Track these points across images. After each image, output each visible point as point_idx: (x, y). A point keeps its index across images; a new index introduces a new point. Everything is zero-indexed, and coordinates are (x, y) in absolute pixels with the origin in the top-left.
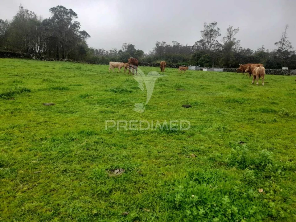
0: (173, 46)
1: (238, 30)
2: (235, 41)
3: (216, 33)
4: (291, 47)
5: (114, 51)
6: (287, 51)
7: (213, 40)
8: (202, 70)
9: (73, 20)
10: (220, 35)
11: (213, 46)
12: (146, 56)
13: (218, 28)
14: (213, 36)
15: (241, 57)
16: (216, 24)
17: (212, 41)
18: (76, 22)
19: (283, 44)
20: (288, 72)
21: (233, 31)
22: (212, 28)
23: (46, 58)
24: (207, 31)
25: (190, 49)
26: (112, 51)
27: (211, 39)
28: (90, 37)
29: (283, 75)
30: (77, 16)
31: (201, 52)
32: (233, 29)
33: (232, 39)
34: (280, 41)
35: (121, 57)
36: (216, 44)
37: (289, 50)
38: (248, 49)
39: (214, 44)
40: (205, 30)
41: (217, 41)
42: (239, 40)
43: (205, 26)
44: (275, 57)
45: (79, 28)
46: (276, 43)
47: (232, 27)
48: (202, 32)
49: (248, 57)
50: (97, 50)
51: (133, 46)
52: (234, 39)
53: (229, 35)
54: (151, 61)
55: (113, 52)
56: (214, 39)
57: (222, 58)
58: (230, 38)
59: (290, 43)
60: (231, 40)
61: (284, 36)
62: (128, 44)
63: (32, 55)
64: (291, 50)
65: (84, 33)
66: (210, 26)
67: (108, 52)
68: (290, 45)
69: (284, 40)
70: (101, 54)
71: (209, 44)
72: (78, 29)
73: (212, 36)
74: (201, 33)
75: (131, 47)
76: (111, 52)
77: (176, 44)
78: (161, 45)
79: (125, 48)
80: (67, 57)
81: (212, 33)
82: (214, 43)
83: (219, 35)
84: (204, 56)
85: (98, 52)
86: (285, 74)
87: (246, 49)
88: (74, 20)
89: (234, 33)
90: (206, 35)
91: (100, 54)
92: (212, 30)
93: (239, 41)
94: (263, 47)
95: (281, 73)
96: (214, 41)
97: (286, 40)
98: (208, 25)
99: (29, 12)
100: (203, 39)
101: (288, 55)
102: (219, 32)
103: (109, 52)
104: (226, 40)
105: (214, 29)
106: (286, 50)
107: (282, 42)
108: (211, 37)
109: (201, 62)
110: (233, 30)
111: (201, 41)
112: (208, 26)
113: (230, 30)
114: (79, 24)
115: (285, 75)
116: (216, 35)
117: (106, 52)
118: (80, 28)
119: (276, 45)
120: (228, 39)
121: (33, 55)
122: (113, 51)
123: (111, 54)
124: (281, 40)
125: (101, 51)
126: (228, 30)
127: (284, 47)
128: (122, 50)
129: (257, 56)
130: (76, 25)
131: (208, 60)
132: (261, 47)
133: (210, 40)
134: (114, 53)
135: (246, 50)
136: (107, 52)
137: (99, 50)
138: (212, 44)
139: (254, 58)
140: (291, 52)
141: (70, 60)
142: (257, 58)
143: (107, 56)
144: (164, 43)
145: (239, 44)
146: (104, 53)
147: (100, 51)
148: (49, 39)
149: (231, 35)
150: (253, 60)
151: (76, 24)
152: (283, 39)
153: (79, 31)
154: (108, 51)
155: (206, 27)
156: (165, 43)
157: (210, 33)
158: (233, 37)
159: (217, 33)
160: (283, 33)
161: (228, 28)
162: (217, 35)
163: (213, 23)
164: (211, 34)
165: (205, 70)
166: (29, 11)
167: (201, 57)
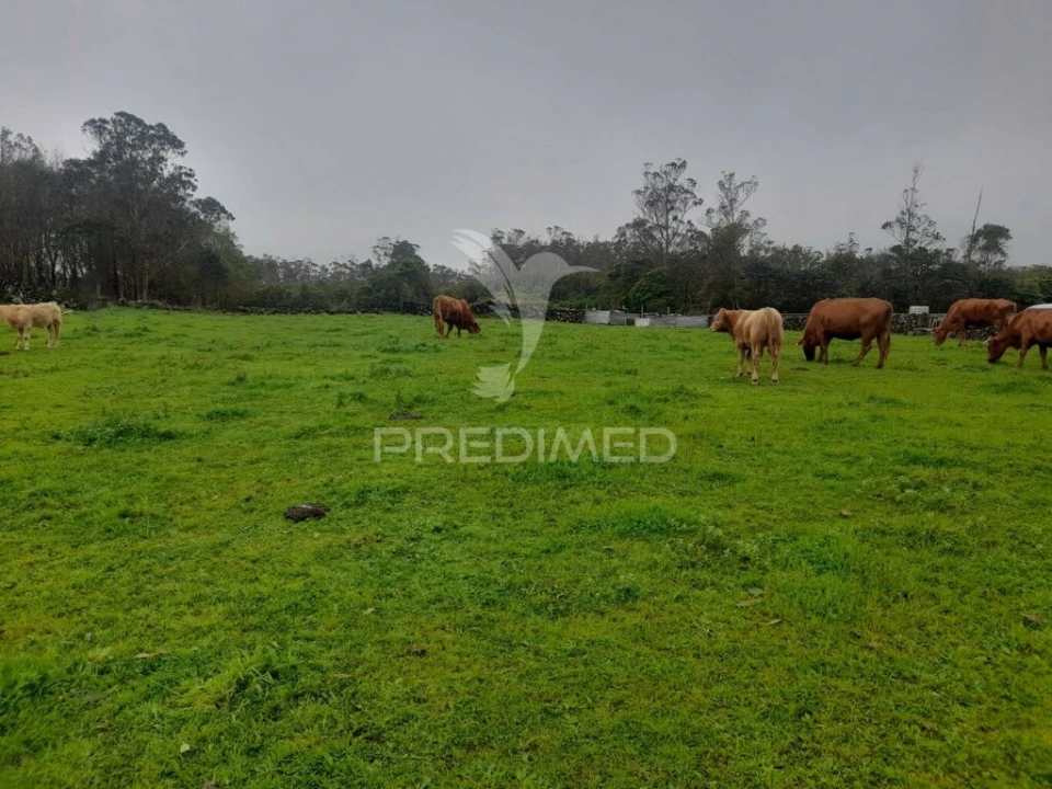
0: (549, 243)
1: (756, 184)
2: (749, 221)
3: (683, 196)
4: (937, 237)
5: (349, 264)
6: (925, 250)
7: (675, 218)
8: (631, 323)
9: (169, 163)
10: (699, 203)
11: (678, 239)
12: (459, 279)
13: (691, 180)
14: (677, 205)
15: (771, 276)
16: (684, 165)
17: (674, 224)
18: (181, 168)
19: (910, 229)
20: (919, 324)
21: (739, 187)
22: (672, 181)
23: (64, 299)
24: (655, 190)
25: (608, 251)
26: (340, 266)
27: (670, 217)
28: (233, 219)
29: (906, 334)
30: (184, 149)
31: (638, 263)
32: (737, 181)
33: (736, 216)
34: (900, 216)
35: (370, 286)
36: (689, 234)
37: (931, 248)
38: (796, 247)
39: (679, 231)
40: (646, 188)
41: (689, 222)
42: (760, 219)
43: (646, 173)
44: (887, 273)
45: (194, 190)
46: (886, 226)
47: (732, 175)
48: (639, 192)
49: (796, 275)
50: (285, 265)
51: (411, 245)
52: (746, 214)
53: (726, 203)
54: (477, 298)
55: (343, 270)
56: (679, 218)
57: (706, 282)
58: (732, 209)
59: (931, 223)
60: (735, 219)
61: (909, 201)
62: (393, 241)
63: (10, 290)
64: (937, 245)
65: (211, 205)
66: (665, 173)
67: (327, 270)
68: (931, 230)
69: (911, 215)
70: (301, 278)
71: (665, 233)
72: (189, 191)
73: (672, 208)
74: (635, 195)
75: (404, 250)
76: (339, 270)
77: (558, 236)
78: (510, 240)
79: (386, 254)
80: (145, 292)
81: (672, 196)
82: (682, 229)
83: (696, 204)
84: (648, 273)
85: (293, 270)
86: (911, 329)
87: (790, 247)
88: (172, 162)
89: (741, 195)
90: (651, 204)
91: (298, 277)
92: (671, 188)
93: (760, 222)
94: (851, 241)
95: (898, 327)
96: (681, 222)
97: (919, 212)
98: (658, 171)
99: (12, 138)
100: (642, 216)
101: (930, 264)
102: (695, 193)
103: (331, 269)
104: (716, 218)
105: (677, 184)
106: (920, 248)
107: (906, 221)
108: (668, 211)
109: (638, 295)
110: (738, 184)
111: (638, 224)
112: (656, 175)
113: (726, 186)
114: (191, 176)
115: (910, 333)
116: (686, 205)
117: (318, 269)
118: (195, 188)
119: (888, 230)
120: (725, 215)
121: (16, 290)
122: (345, 266)
123: (337, 275)
124: (903, 213)
125: (303, 268)
126: (721, 185)
127: (913, 236)
128: (374, 262)
129: (825, 270)
130: (182, 179)
131: (662, 288)
132: (845, 240)
133: (667, 220)
134: (348, 271)
135: (790, 252)
136: (324, 269)
137: (294, 263)
138: (675, 234)
139: (814, 278)
140: (937, 252)
141: (157, 302)
142: (824, 276)
143: (321, 283)
144: (521, 233)
145: (763, 230)
146: (312, 274)
147: (300, 266)
148: (78, 229)
149: (732, 201)
150: (811, 283)
151: (180, 175)
152: (908, 210)
153: (193, 199)
154: (327, 267)
155: (650, 177)
156: (523, 233)
157: (663, 197)
158: (742, 208)
159: (688, 193)
160: (906, 191)
161: (722, 178)
162: (690, 203)
163: (673, 165)
164: (668, 201)
165: (642, 322)
166: (11, 133)
167: (637, 278)
